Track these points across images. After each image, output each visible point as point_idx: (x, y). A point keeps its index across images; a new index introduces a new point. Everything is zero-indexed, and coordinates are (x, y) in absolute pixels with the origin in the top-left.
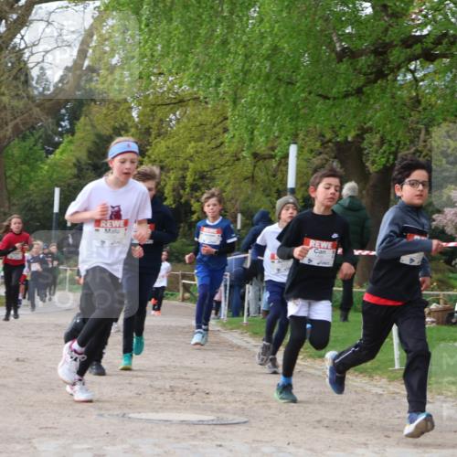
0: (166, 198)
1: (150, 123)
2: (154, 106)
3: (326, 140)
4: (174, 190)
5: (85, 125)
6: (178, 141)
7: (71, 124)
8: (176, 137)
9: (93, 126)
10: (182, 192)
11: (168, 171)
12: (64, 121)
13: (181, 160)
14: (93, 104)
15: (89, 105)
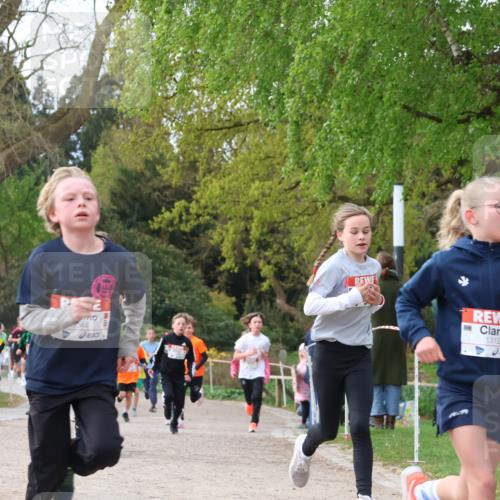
0: (224, 259)
1: (197, 155)
2: (201, 132)
3: (443, 180)
4: (234, 248)
5: (105, 156)
6: (236, 179)
7: (86, 155)
9: (116, 158)
10: (246, 251)
11: (225, 222)
12: (75, 150)
13: (243, 205)
14: (114, 127)
15: (109, 129)
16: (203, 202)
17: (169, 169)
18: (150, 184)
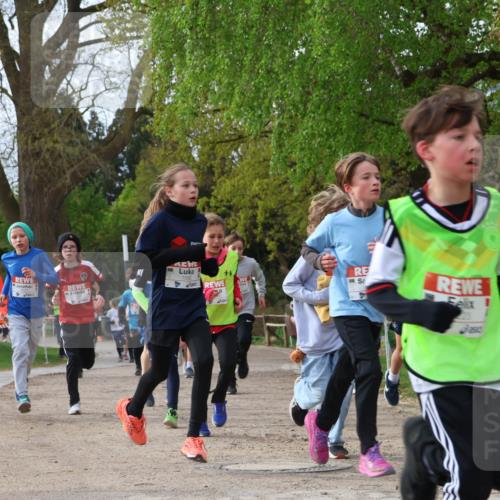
1: (212, 162)
2: (214, 144)
3: (398, 168)
4: (246, 230)
5: (146, 168)
6: (243, 178)
7: (130, 168)
8: (241, 175)
10: (255, 232)
11: (238, 211)
12: (123, 166)
14: (150, 147)
15: (146, 148)
16: (219, 197)
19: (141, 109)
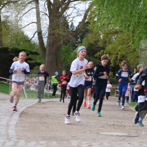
0: (111, 64)
1: (107, 39)
2: (108, 34)
4: (114, 61)
5: (85, 40)
6: (115, 45)
7: (81, 40)
9: (88, 41)
10: (116, 61)
11: (112, 55)
12: (79, 39)
13: (116, 51)
14: (88, 34)
15: (87, 34)
16: (107, 50)
17: (100, 43)
18: (95, 46)
19: (87, 22)
